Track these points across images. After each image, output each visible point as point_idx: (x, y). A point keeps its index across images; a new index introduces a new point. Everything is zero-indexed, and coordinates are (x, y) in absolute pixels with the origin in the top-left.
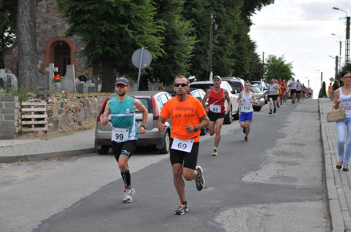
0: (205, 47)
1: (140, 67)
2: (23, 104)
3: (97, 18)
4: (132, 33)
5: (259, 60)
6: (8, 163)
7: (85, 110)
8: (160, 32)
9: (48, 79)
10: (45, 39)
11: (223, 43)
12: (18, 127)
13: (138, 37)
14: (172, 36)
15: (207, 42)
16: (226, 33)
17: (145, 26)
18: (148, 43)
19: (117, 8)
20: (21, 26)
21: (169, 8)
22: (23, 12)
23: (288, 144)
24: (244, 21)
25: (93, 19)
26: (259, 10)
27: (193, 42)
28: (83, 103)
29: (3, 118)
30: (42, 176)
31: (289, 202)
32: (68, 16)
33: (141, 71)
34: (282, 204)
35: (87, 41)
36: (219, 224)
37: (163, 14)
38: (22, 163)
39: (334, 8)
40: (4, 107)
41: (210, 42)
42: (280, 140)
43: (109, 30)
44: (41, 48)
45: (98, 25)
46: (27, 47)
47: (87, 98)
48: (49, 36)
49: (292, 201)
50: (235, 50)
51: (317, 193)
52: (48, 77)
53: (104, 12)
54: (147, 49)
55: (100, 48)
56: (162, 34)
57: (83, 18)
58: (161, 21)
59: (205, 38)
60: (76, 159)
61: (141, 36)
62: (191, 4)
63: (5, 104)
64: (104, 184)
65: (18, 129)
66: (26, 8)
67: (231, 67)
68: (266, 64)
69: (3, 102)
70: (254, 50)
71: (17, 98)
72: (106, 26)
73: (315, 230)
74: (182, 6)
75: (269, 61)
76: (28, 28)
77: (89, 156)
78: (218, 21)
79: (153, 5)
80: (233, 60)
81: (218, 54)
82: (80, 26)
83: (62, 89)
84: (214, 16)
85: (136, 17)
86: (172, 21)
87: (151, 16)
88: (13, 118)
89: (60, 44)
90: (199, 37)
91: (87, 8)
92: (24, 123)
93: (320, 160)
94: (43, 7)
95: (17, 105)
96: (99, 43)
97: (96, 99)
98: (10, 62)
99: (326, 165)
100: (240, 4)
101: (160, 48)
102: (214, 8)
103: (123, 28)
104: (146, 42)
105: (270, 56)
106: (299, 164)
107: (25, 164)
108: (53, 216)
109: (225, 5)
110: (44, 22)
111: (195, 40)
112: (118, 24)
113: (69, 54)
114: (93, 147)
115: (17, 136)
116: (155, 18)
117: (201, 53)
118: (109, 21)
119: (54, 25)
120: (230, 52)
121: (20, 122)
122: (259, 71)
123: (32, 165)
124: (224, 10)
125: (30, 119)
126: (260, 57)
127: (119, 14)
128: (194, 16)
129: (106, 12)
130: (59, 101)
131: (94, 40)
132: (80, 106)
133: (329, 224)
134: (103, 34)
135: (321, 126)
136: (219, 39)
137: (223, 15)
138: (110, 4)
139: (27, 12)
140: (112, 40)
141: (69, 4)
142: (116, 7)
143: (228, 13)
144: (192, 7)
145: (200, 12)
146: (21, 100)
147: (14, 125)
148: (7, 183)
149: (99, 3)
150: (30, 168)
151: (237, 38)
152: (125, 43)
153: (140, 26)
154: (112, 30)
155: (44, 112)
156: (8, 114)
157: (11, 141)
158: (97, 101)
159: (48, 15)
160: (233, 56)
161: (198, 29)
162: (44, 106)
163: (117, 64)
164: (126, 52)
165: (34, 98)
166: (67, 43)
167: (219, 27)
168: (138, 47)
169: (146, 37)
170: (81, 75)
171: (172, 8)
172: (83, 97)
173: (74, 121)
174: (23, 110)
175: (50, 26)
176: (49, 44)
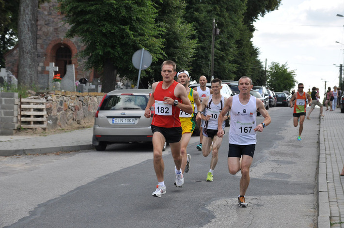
0: (206, 51)
1: (140, 68)
2: (23, 100)
3: (99, 19)
4: (133, 34)
5: (261, 67)
6: (6, 156)
7: (84, 109)
8: (161, 35)
9: (48, 78)
10: (46, 41)
11: (225, 48)
12: (17, 123)
13: (139, 38)
14: (173, 38)
15: (209, 46)
16: (228, 38)
17: (146, 27)
18: (149, 45)
19: (118, 10)
20: (22, 24)
21: (171, 11)
22: (24, 11)
23: (285, 145)
24: (247, 26)
25: (94, 20)
26: (263, 16)
27: (195, 46)
28: (82, 102)
29: (3, 114)
30: (39, 168)
31: (280, 194)
32: (69, 16)
33: (141, 73)
34: (274, 196)
35: (88, 41)
36: (209, 211)
37: (165, 17)
38: (20, 157)
39: (338, 15)
40: (3, 103)
41: (212, 46)
42: (277, 142)
43: (110, 31)
44: (42, 51)
45: (99, 26)
46: (28, 46)
47: (86, 97)
48: (51, 38)
49: (283, 194)
50: (237, 55)
51: (309, 188)
52: (48, 76)
53: (105, 12)
54: (148, 50)
55: (101, 49)
56: (163, 36)
57: (84, 17)
58: (162, 24)
59: (207, 42)
60: (74, 155)
61: (142, 37)
62: (194, 8)
63: (5, 100)
64: (100, 176)
65: (16, 126)
66: (28, 7)
67: (233, 73)
68: (269, 71)
69: (3, 99)
70: (257, 57)
71: (16, 94)
72: (107, 27)
73: (302, 218)
74: (184, 9)
75: (272, 69)
76: (30, 26)
77: (87, 152)
78: (220, 25)
79: (155, 7)
80: (235, 65)
81: (219, 59)
82: (81, 27)
83: (61, 89)
84: (216, 20)
85: (138, 19)
86: (174, 24)
87: (153, 18)
88: (12, 114)
89: (62, 46)
90: (200, 41)
91: (88, 8)
92: (23, 119)
93: (316, 159)
94: (45, 10)
95: (17, 101)
96: (100, 44)
97: (95, 99)
98: (11, 64)
99: (320, 164)
100: (243, 9)
101: (160, 50)
102: (216, 12)
103: (124, 29)
104: (147, 44)
105: (273, 63)
106: (294, 163)
107: (22, 157)
108: (50, 201)
109: (228, 10)
110: (46, 24)
111: (197, 43)
112: (119, 26)
113: (70, 56)
114: (91, 143)
115: (16, 132)
116: (156, 21)
117: (202, 57)
118: (111, 22)
119: (56, 27)
120: (232, 57)
121: (19, 118)
122: (262, 77)
123: (30, 158)
124: (227, 15)
125: (29, 116)
126: (262, 64)
127: (121, 15)
128: (196, 20)
129: (108, 13)
130: (58, 98)
131: (95, 41)
132: (80, 104)
133: (317, 213)
134: (104, 35)
135: (319, 131)
136: (221, 43)
137: (225, 19)
138: (111, 5)
139: (28, 11)
140: (113, 41)
141: (71, 4)
142: (117, 8)
143: (230, 18)
144: (194, 11)
145: (202, 16)
146: (20, 97)
147: (13, 121)
148: (5, 173)
149: (101, 4)
150: (28, 161)
151: (239, 43)
152: (126, 44)
153: (141, 28)
154: (113, 31)
155: (43, 109)
156: (8, 110)
157: (10, 136)
158: (96, 101)
159: (50, 18)
160: (235, 62)
161: (200, 32)
162: (43, 103)
163: (117, 65)
164: (126, 54)
165: (33, 95)
166: (68, 46)
167: (222, 32)
168: (138, 49)
169: (147, 39)
170: (82, 78)
171: (174, 11)
172: (83, 96)
173: (73, 120)
174: (23, 106)
175: (52, 28)
176: (51, 47)
